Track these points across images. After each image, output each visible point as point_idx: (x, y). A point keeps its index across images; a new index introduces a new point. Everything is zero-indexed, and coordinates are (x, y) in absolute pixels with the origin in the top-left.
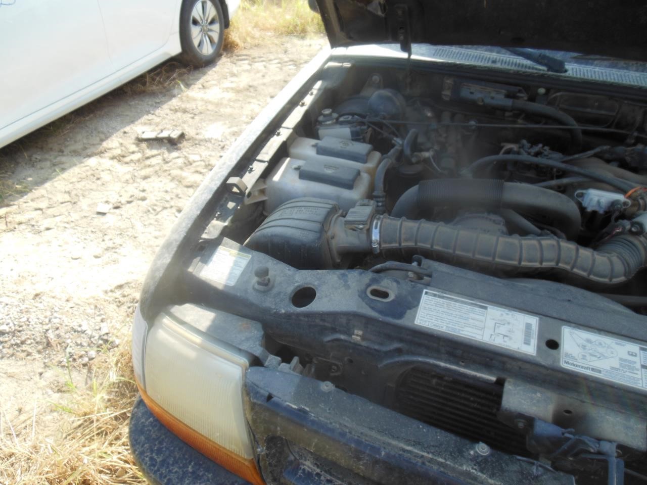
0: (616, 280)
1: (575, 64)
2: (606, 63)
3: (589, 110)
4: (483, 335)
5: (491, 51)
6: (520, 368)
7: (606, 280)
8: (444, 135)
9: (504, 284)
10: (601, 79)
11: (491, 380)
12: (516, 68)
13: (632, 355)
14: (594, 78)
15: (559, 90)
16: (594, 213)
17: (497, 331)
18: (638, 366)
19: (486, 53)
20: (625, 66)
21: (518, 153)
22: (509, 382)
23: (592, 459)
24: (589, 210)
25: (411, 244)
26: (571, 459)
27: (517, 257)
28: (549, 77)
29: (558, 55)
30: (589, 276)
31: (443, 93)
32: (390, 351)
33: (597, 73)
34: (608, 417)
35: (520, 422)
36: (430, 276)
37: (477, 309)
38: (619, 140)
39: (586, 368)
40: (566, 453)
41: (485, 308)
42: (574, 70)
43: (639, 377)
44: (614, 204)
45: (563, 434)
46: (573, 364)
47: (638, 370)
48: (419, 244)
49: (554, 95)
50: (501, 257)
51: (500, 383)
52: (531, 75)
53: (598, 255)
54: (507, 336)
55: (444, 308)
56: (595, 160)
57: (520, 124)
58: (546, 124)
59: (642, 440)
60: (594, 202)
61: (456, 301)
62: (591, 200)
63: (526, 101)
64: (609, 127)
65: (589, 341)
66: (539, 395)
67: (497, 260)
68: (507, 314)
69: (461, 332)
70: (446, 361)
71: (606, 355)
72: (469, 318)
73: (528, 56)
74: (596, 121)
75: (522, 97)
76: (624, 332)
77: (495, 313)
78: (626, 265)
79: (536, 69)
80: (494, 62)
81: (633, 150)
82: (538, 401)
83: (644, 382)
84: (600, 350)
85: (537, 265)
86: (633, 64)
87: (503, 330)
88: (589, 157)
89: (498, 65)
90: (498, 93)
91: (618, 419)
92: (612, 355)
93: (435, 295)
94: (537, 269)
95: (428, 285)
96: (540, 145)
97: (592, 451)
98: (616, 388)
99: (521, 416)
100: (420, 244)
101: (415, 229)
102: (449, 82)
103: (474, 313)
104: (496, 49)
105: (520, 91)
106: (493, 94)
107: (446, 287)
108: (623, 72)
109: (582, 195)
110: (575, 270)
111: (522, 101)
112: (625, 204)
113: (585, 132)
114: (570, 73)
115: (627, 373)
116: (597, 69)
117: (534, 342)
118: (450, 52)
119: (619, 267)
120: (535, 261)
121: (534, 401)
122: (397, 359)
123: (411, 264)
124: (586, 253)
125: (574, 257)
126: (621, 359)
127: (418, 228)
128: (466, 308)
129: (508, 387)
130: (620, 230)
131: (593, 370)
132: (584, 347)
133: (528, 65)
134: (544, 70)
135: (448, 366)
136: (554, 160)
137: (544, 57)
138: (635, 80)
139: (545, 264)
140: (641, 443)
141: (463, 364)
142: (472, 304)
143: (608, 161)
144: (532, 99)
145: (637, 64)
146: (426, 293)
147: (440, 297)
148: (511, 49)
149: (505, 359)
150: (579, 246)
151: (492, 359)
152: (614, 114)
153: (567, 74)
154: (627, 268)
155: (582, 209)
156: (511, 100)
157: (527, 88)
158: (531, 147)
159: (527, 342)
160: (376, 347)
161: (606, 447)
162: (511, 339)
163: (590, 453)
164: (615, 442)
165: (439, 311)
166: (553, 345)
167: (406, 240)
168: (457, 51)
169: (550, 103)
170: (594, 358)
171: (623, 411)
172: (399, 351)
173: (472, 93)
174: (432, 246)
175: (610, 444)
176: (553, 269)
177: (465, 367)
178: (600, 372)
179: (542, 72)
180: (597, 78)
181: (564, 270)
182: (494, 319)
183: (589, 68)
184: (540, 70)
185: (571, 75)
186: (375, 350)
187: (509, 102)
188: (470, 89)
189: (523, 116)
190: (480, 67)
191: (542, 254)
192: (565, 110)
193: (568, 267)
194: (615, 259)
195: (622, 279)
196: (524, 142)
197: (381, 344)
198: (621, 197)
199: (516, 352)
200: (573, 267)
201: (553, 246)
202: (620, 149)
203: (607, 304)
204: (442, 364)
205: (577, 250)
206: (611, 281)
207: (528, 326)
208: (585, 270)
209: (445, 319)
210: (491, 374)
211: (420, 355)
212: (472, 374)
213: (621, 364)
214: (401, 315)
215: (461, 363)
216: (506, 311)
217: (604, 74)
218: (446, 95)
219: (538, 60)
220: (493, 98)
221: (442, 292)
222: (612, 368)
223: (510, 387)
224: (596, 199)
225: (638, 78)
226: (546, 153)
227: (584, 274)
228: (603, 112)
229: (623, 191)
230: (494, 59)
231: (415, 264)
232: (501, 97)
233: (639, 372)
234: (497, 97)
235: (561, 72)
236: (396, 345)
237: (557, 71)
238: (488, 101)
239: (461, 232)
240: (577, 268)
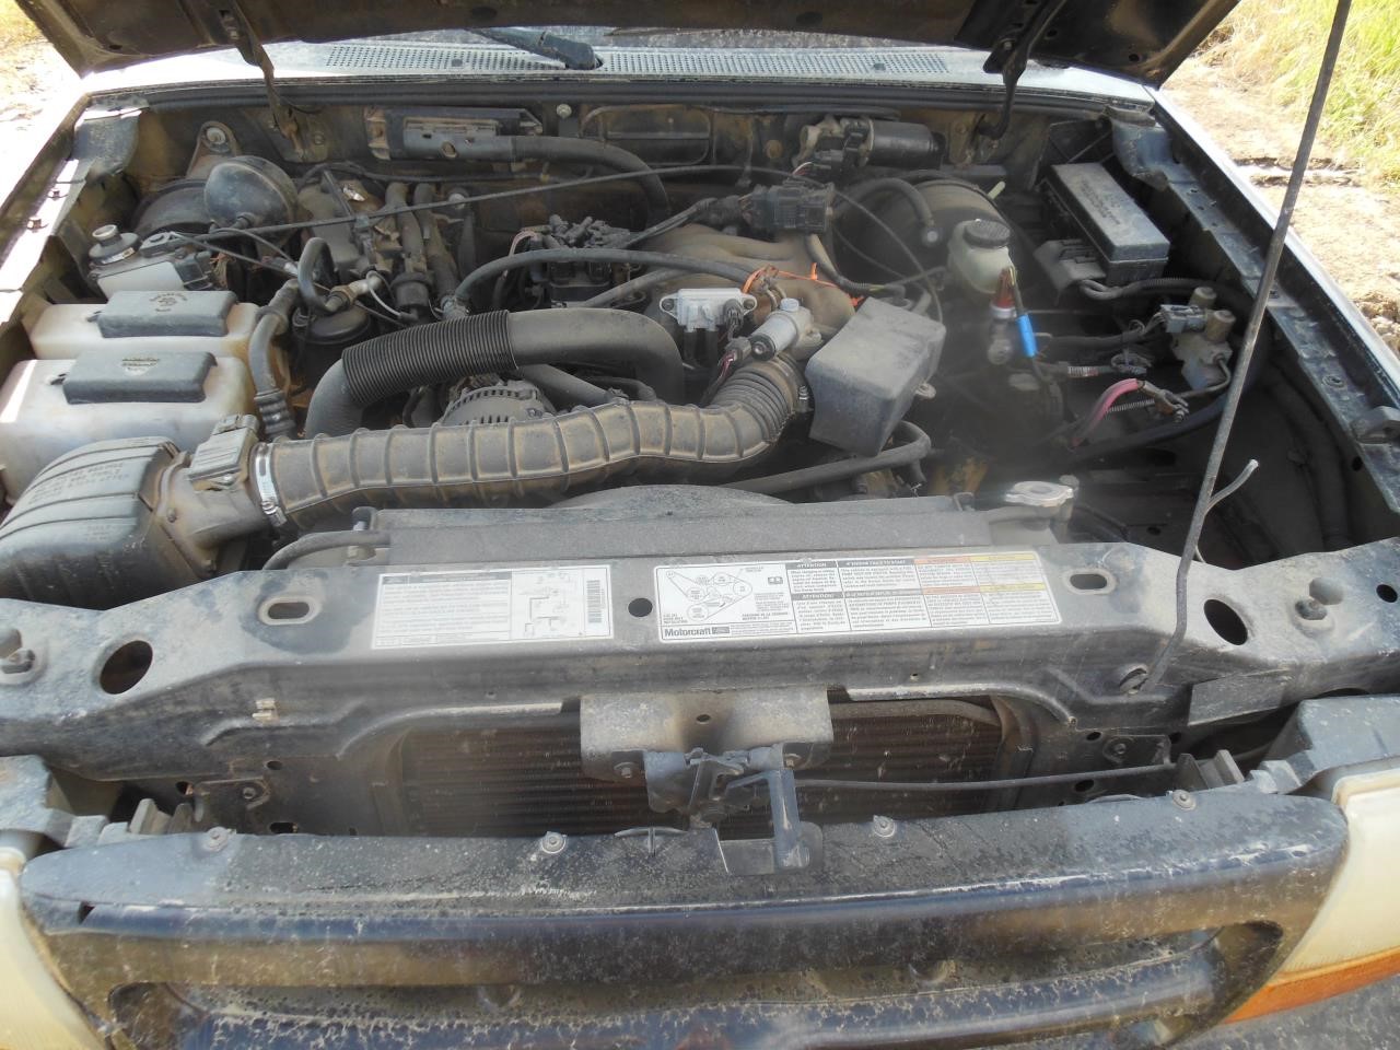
0: (748, 453)
1: (616, 48)
2: (669, 37)
3: (661, 135)
4: (510, 631)
5: (450, 39)
6: (594, 670)
7: (733, 456)
8: (395, 236)
9: (544, 517)
10: (665, 72)
11: (553, 710)
12: (498, 71)
13: (776, 583)
14: (651, 72)
15: (595, 105)
16: (701, 332)
17: (536, 614)
18: (787, 598)
19: (439, 44)
20: (703, 40)
21: (545, 245)
22: (587, 701)
23: (749, 786)
24: (690, 330)
25: (347, 487)
26: (717, 799)
27: (559, 459)
28: (570, 81)
29: (580, 34)
30: (700, 455)
31: (370, 145)
32: (344, 720)
33: (656, 60)
34: (764, 704)
35: (622, 767)
36: (386, 543)
37: (492, 582)
38: (723, 182)
39: (703, 632)
40: (704, 793)
41: (508, 576)
42: (615, 59)
43: (791, 617)
44: (726, 308)
45: (688, 762)
46: (681, 632)
47: (786, 606)
48: (362, 483)
49: (590, 116)
50: (527, 467)
51: (572, 708)
52: (532, 81)
53: (706, 413)
54: (555, 618)
55: (426, 600)
56: (694, 228)
57: (547, 182)
58: (595, 174)
59: (824, 724)
60: (694, 313)
61: (448, 579)
62: (688, 309)
63: (542, 134)
64: (706, 162)
65: (702, 580)
66: (644, 706)
67: (521, 473)
68: (551, 575)
69: (467, 637)
70: (459, 703)
71: (733, 596)
72: (478, 606)
73: (520, 43)
74: (680, 154)
75: (532, 128)
76: (757, 546)
77: (527, 579)
78: (761, 419)
79: (543, 67)
80: (457, 63)
81: (749, 199)
82: (645, 719)
83: (799, 623)
84: (722, 590)
85: (600, 462)
86: (717, 35)
87: (547, 608)
88: (683, 225)
89: (467, 70)
90: (481, 127)
91: (780, 701)
92: (743, 594)
93: (403, 580)
94: (603, 469)
95: (385, 563)
96: (589, 219)
97: (737, 773)
98: (758, 650)
99: (619, 756)
100: (366, 483)
101: (347, 453)
102: (376, 119)
103: (486, 593)
104: (459, 33)
105: (523, 117)
106: (473, 132)
107: (423, 556)
108: (701, 53)
109: (672, 304)
110: (673, 453)
111: (534, 139)
112: (747, 305)
113: (667, 179)
114: (607, 68)
115: (771, 618)
116: (656, 52)
117: (607, 613)
118: (364, 51)
119: (750, 427)
120: (596, 457)
121: (639, 721)
122: (365, 731)
123: (351, 528)
124: (685, 416)
125: (664, 427)
126: (758, 596)
127: (353, 450)
128: (469, 588)
129: (587, 711)
130: (735, 358)
131: (715, 631)
132: (696, 594)
133: (527, 61)
134: (557, 68)
135: (467, 710)
136: (611, 244)
137: (550, 40)
138: (725, 66)
139: (614, 457)
140: (822, 730)
141: (493, 697)
142: (481, 575)
143: (719, 227)
144: (552, 130)
145: (723, 32)
146: (386, 580)
147: (413, 580)
148: (483, 30)
149: (563, 663)
150: (669, 407)
151: (539, 671)
152: (707, 135)
153: (601, 70)
154: (764, 424)
155: (678, 331)
156: (509, 139)
157: (535, 110)
158: (570, 227)
159: (594, 618)
160: (315, 721)
161: (761, 758)
162: (563, 621)
163: (735, 778)
164: (778, 743)
165: (416, 609)
166: (642, 607)
167: (335, 481)
168: (379, 48)
169: (590, 132)
170: (713, 610)
171: (784, 685)
172: (363, 714)
173: (427, 136)
174: (389, 481)
175: (769, 749)
176: (633, 461)
177: (498, 701)
178: (727, 630)
179: (552, 72)
180: (658, 72)
181: (653, 458)
182: (526, 593)
183: (643, 51)
184: (550, 67)
185: (610, 72)
186: (314, 726)
187: (506, 144)
188: (422, 128)
189: (546, 165)
190: (429, 77)
191: (603, 440)
192: (622, 143)
193: (659, 451)
194: (740, 414)
195: (762, 445)
196: (556, 219)
197: (321, 711)
198: (736, 295)
199: (578, 642)
200: (667, 451)
201: (622, 417)
202: (730, 201)
203: (736, 501)
204: (455, 710)
205: (668, 413)
206: (741, 456)
207: (593, 587)
208: (691, 449)
209: (433, 622)
210: (551, 698)
211: (406, 706)
212: (515, 711)
213: (758, 605)
214: (340, 643)
215: (487, 696)
216: (549, 570)
217: (670, 61)
218: (380, 150)
219: (544, 47)
220: (471, 140)
221: (417, 570)
222: (746, 617)
223: (591, 711)
224: (695, 306)
225: (730, 61)
226: (597, 234)
227: (693, 455)
228: (687, 135)
229: (738, 282)
230: (458, 57)
231: (359, 527)
232: (491, 134)
233: (790, 610)
234: (477, 137)
235: (592, 68)
236: (351, 704)
237: (582, 67)
238: (464, 148)
239: (439, 436)
240: (676, 448)
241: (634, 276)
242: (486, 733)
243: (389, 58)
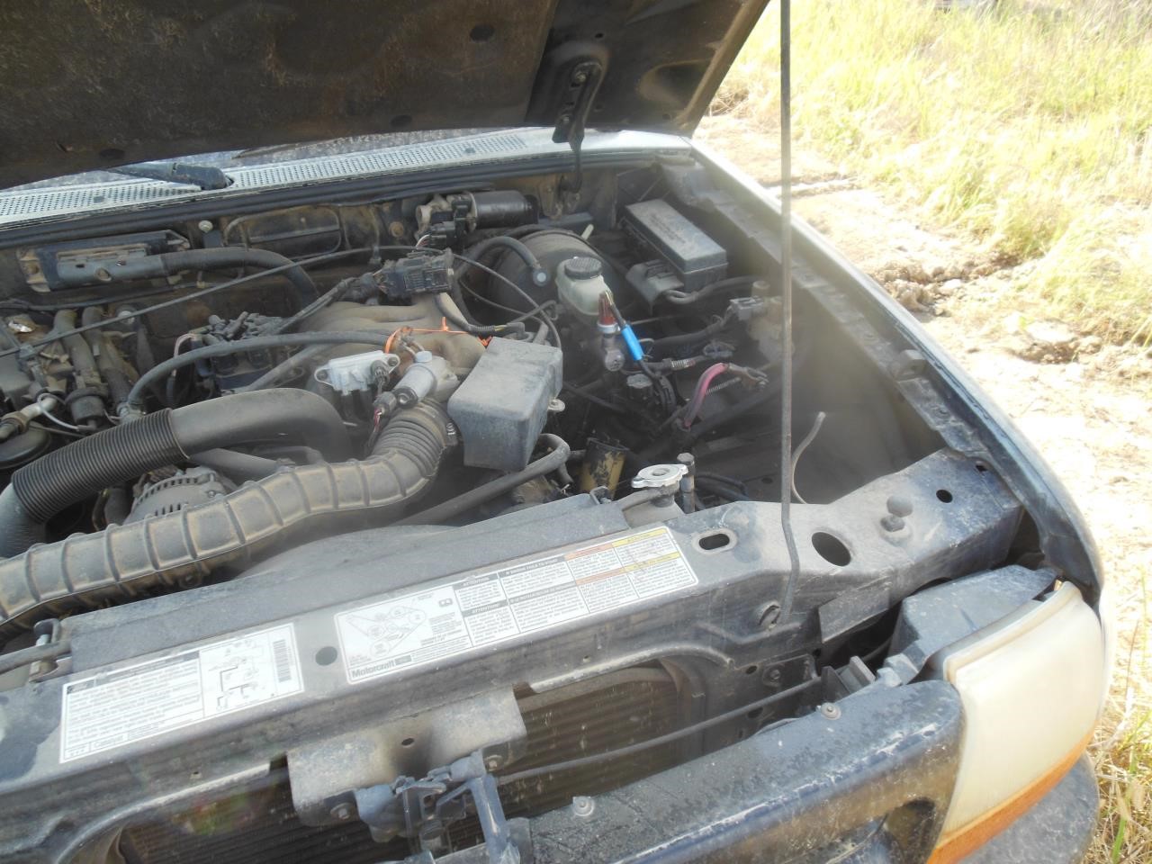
0: (410, 491)
1: (244, 167)
2: (290, 153)
3: (298, 233)
4: (203, 709)
5: (92, 181)
6: (292, 725)
7: (398, 496)
8: (64, 358)
9: (229, 590)
10: (289, 181)
11: (262, 773)
12: (138, 201)
13: (446, 604)
14: (277, 183)
15: (233, 217)
16: (356, 393)
17: (226, 687)
18: (459, 617)
19: (82, 186)
20: (320, 150)
21: (205, 343)
22: (293, 756)
23: (459, 797)
24: (346, 393)
25: (29, 603)
26: (431, 818)
27: (234, 533)
28: (205, 200)
29: (211, 160)
30: (367, 503)
31: (29, 281)
32: (48, 838)
33: (281, 172)
34: (459, 716)
35: (338, 810)
36: (68, 652)
37: (181, 666)
38: (359, 262)
39: (387, 665)
40: (417, 815)
41: (196, 655)
42: (245, 176)
43: (465, 633)
44: (372, 369)
45: (394, 792)
46: (368, 671)
47: (459, 624)
48: (43, 596)
49: (230, 226)
50: (205, 547)
51: (281, 764)
52: (171, 206)
53: (366, 464)
54: (247, 685)
55: (115, 699)
56: (340, 306)
57: (204, 287)
58: (246, 274)
59: (515, 721)
60: (346, 379)
61: (135, 672)
62: (340, 377)
63: (191, 248)
64: (342, 248)
65: (380, 618)
66: (348, 746)
67: (201, 553)
68: (237, 645)
69: (161, 726)
70: (165, 791)
71: (411, 626)
72: (168, 692)
73: (156, 175)
74: (318, 245)
75: (180, 245)
76: (424, 575)
77: (214, 654)
78: (418, 461)
79: (180, 192)
80: (99, 199)
81: (381, 274)
82: (351, 758)
83: (472, 637)
84: (400, 623)
85: (274, 528)
86: (331, 145)
87: (238, 677)
88: (329, 305)
89: (110, 204)
90: (131, 250)
91: (472, 710)
92: (419, 621)
93: (89, 685)
94: (279, 534)
95: (69, 672)
96: (245, 313)
97: (441, 791)
98: (440, 670)
99: (331, 802)
100: (46, 596)
101: (22, 572)
102: (29, 258)
103: (176, 677)
104: (98, 174)
105: (169, 237)
106: (123, 256)
107: (110, 657)
108: (319, 161)
109: (325, 375)
110: (342, 505)
111: (184, 253)
112: (391, 363)
113: (311, 268)
114: (238, 185)
115: (447, 638)
116: (280, 166)
117: (295, 670)
118: (9, 202)
119: (407, 468)
120: (270, 523)
121: (345, 761)
122: (72, 844)
123: (34, 644)
124: (348, 471)
125: (330, 488)
126: (432, 621)
127: (28, 568)
128: (158, 676)
129: (294, 765)
130: (383, 411)
131: (398, 662)
132: (375, 632)
133: (165, 189)
134: (193, 191)
135: (175, 795)
136: (265, 331)
137: (182, 169)
138: (340, 169)
139: (287, 521)
140: (514, 727)
141: (199, 776)
142: (168, 661)
143: (362, 301)
144: (199, 243)
145: (336, 142)
146: (70, 690)
147: (100, 682)
148: (119, 169)
149: (259, 727)
150: (331, 466)
151: (239, 740)
152: (337, 227)
153: (232, 188)
154: (421, 464)
155: (336, 397)
156: (158, 257)
157: (180, 230)
158: (227, 323)
159: (284, 677)
160: (18, 846)
161: (462, 769)
162: (254, 686)
163: (439, 796)
164: (476, 750)
165: (105, 710)
166: (327, 656)
167: (14, 601)
168: (23, 197)
169: (233, 240)
170: (393, 643)
171: (472, 694)
172: (66, 828)
173: (81, 266)
174: (70, 588)
175: (468, 758)
176: (306, 520)
177: (205, 778)
178: (408, 658)
179: (188, 195)
180: (283, 182)
181: (325, 513)
182: (215, 668)
183: (269, 167)
184: (186, 191)
185: (241, 187)
186: (18, 852)
187: (157, 262)
188: (74, 260)
189: (200, 274)
190: (74, 215)
191: (273, 506)
192: (264, 245)
193: (329, 507)
194: (397, 458)
195: (422, 481)
196: (215, 319)
197: (24, 836)
198: (380, 356)
199: (270, 704)
200: (336, 503)
201: (288, 484)
202: (366, 278)
203: (406, 536)
204: (161, 800)
205: (330, 472)
206: (405, 494)
207: (279, 647)
208: (358, 499)
209: (122, 720)
210: (259, 761)
211: (110, 809)
212: (223, 784)
213: (435, 630)
214: (27, 764)
215: (193, 776)
216: (234, 640)
217: (293, 172)
218: (38, 284)
219: (178, 175)
220: (123, 263)
221: (102, 672)
222: (424, 642)
223: (298, 763)
224: (345, 372)
225: (345, 164)
226: (251, 325)
227: (360, 504)
228: (320, 229)
229: (380, 346)
230: (100, 195)
231: (42, 641)
232: (141, 255)
233: (462, 627)
234: (132, 260)
235: (225, 186)
236: (52, 822)
237: (215, 187)
238: (117, 271)
239: (115, 536)
240: (343, 501)
241: (293, 354)
242: (205, 808)
243: (34, 203)
